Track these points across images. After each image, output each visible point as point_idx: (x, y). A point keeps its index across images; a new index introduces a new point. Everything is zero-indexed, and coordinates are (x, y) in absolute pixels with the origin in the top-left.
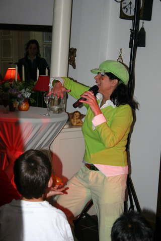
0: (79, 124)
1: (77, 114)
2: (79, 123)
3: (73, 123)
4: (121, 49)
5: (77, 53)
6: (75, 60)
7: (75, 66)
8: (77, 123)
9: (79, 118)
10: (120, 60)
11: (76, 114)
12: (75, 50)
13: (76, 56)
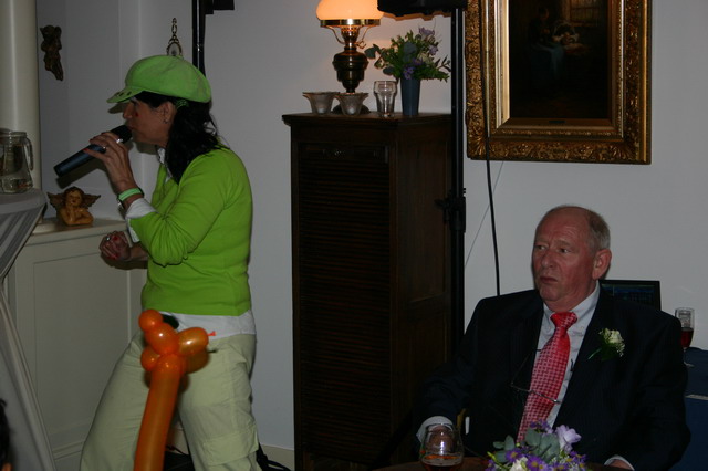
0: (84, 221)
1: (76, 194)
2: (83, 216)
3: (66, 219)
4: (174, 21)
5: (63, 39)
6: (59, 58)
7: (61, 73)
8: (77, 219)
9: (80, 206)
10: (175, 47)
11: (71, 194)
12: (58, 30)
13: (60, 47)
